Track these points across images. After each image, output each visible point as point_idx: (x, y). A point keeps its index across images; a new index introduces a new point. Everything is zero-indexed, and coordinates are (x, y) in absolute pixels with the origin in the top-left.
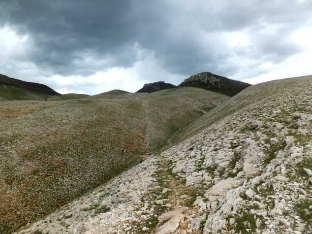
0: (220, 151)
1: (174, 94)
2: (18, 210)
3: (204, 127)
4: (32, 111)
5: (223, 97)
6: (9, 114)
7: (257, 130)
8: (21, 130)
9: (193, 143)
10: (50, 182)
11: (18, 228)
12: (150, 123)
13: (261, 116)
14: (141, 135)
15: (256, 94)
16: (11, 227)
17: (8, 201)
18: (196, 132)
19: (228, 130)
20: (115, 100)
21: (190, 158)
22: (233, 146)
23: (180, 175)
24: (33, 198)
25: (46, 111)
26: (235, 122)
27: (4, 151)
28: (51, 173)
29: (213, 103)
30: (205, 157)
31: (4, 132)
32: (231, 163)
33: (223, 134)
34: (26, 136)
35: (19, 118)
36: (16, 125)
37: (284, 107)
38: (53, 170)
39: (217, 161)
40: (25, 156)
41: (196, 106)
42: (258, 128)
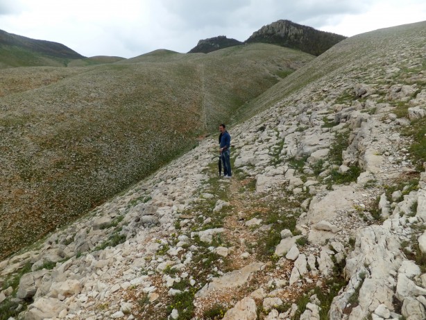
0: (308, 132)
1: (240, 53)
2: (43, 213)
3: (278, 99)
4: (46, 82)
5: (305, 56)
6: (15, 86)
7: (365, 98)
8: (33, 109)
9: (264, 119)
10: (80, 176)
11: (45, 235)
12: (208, 94)
13: (367, 77)
14: (195, 111)
15: (353, 50)
16: (36, 234)
17: (28, 202)
18: (267, 106)
19: (316, 101)
20: (160, 63)
21: (261, 141)
22: (329, 124)
23: (246, 171)
24: (59, 197)
25: (65, 82)
26: (325, 90)
27: (13, 137)
28: (80, 165)
29: (291, 66)
30: (284, 140)
31: (10, 112)
32: (331, 152)
33: (309, 107)
34: (41, 116)
35: (28, 92)
36: (26, 102)
37: (403, 63)
38: (82, 160)
39: (307, 149)
40: (43, 144)
41: (268, 70)
42: (366, 95)
